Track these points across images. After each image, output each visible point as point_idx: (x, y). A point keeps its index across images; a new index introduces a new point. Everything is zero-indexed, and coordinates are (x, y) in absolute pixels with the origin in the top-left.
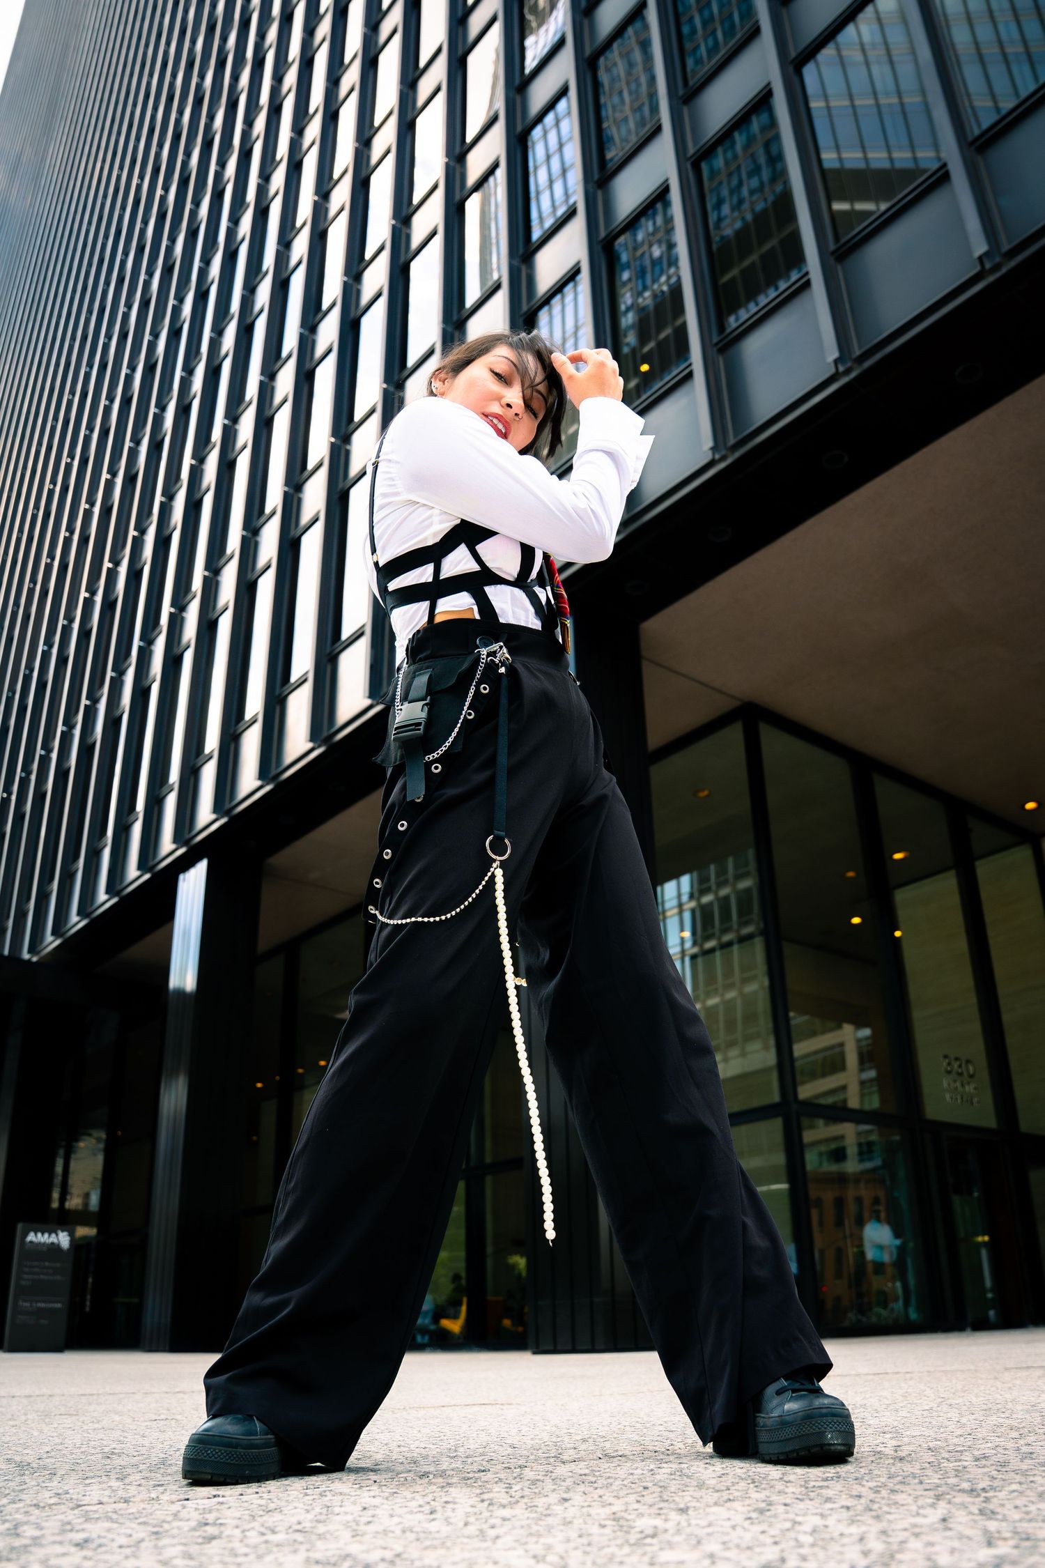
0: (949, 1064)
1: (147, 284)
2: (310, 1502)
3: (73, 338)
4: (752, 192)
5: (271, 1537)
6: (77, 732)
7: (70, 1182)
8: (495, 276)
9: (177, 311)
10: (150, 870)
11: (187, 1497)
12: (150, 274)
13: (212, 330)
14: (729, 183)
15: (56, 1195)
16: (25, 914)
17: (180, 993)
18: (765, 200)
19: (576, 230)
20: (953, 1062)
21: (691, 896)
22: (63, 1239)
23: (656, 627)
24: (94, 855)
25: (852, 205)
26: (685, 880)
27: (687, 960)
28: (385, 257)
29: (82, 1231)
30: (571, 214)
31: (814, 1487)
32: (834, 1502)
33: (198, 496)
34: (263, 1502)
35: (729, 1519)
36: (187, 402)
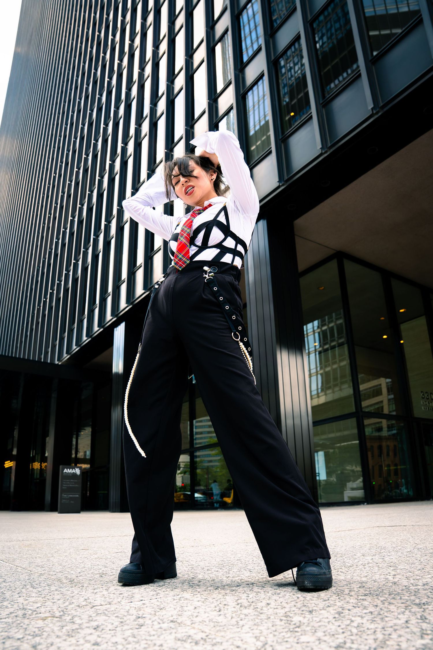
0: (423, 395)
1: (87, 89)
2: (176, 604)
3: (59, 113)
4: (336, 30)
5: (163, 625)
6: (71, 273)
7: (79, 447)
8: (230, 78)
9: (100, 100)
10: (103, 327)
11: (131, 601)
12: (88, 85)
13: (115, 108)
14: (326, 27)
15: (73, 452)
16: (55, 346)
17: (117, 374)
18: (342, 33)
19: (262, 57)
20: (425, 394)
21: (318, 327)
22: (78, 471)
23: (300, 222)
24: (81, 322)
25: (380, 32)
26: (316, 323)
27: (317, 353)
28: (183, 73)
29: (84, 466)
30: (259, 50)
31: (360, 599)
32: (367, 609)
33: (113, 176)
34: (158, 604)
35: (327, 618)
36: (106, 138)
